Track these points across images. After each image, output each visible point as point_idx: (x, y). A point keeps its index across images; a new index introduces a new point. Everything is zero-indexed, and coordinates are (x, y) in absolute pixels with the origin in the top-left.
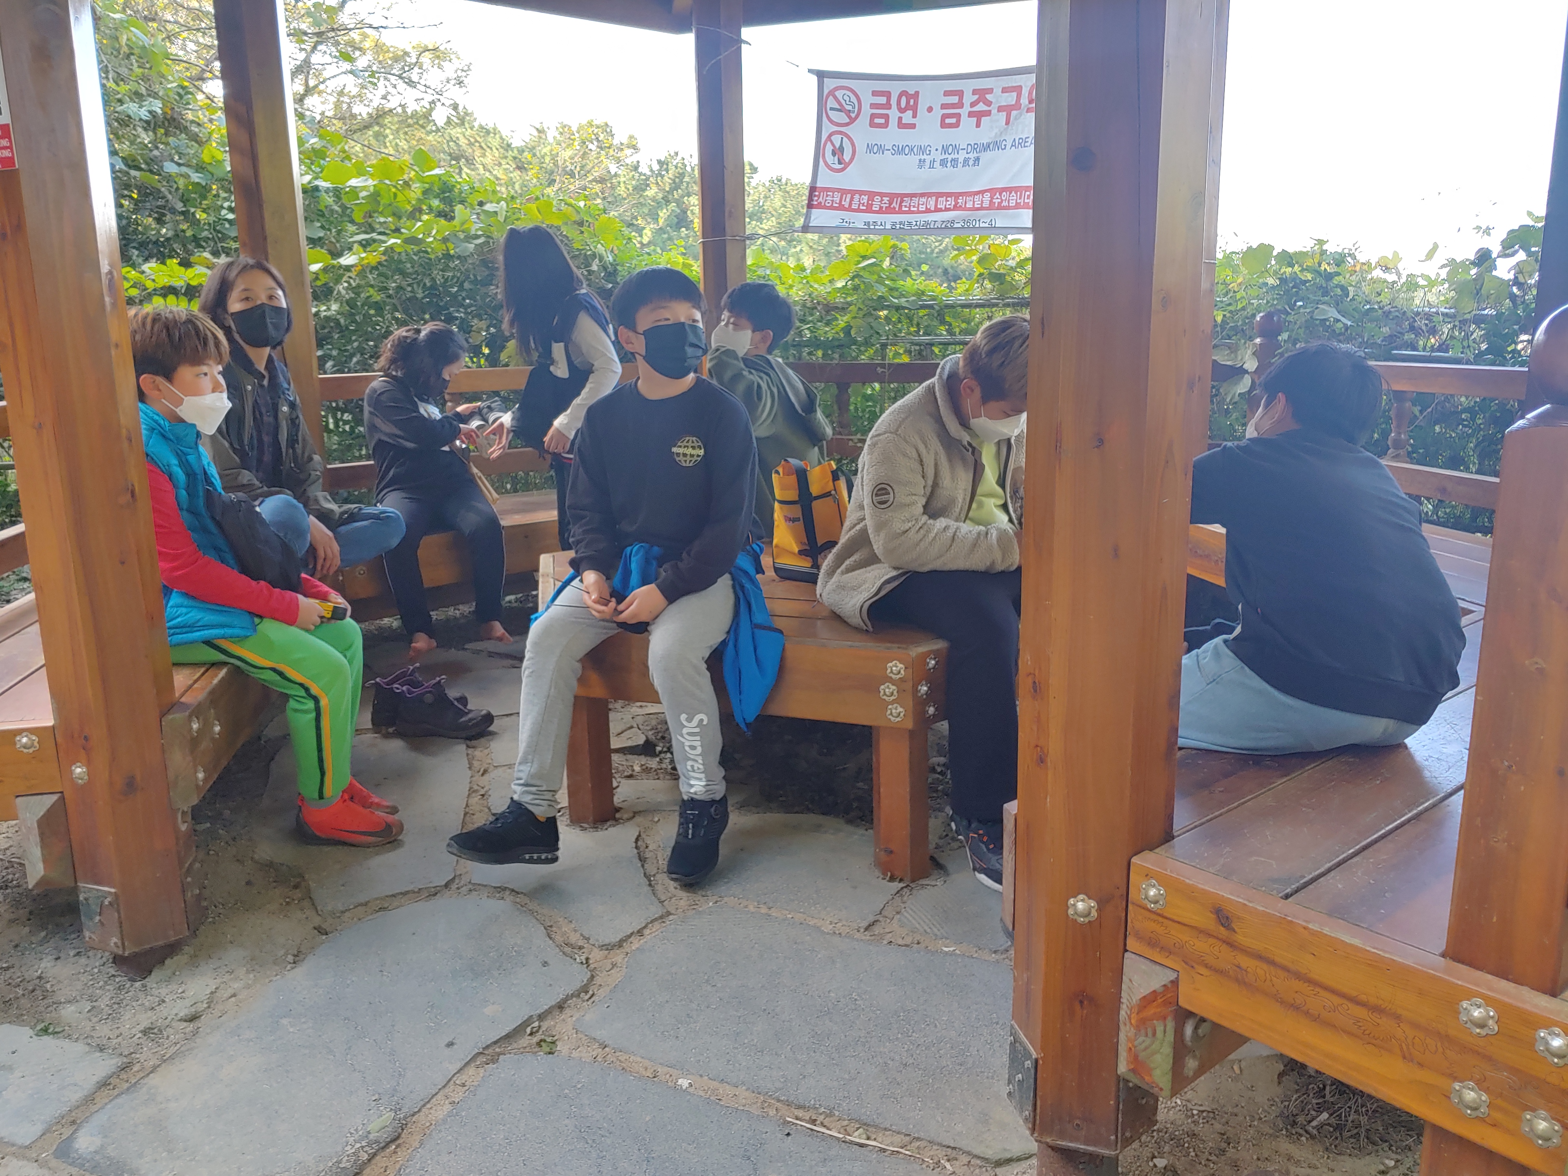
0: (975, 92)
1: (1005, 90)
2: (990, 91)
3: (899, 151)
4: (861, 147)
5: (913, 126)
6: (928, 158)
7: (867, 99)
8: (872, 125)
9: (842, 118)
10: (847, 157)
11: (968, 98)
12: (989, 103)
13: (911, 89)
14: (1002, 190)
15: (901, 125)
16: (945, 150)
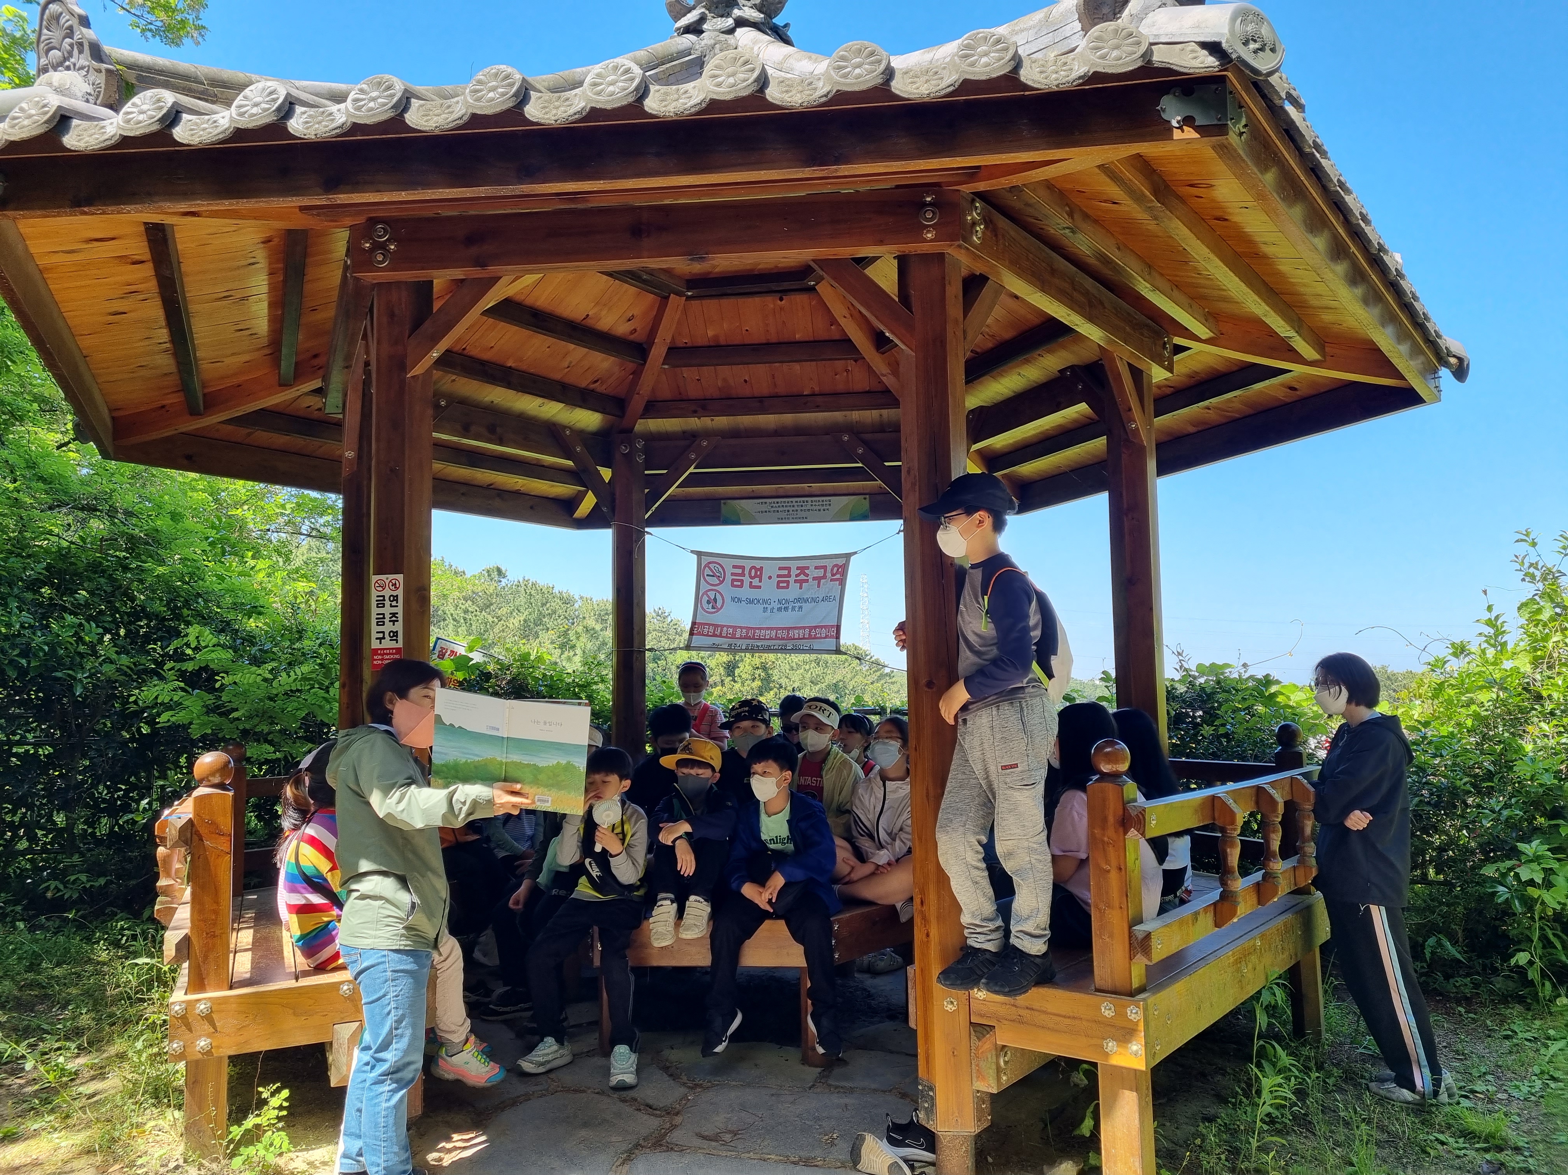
0: (798, 568)
1: (816, 568)
2: (808, 568)
3: (750, 602)
4: (728, 599)
5: (760, 587)
6: (769, 607)
7: (729, 570)
8: (733, 586)
9: (715, 581)
10: (719, 604)
11: (794, 572)
12: (807, 575)
13: (758, 564)
14: (815, 627)
15: (751, 586)
16: (780, 602)
